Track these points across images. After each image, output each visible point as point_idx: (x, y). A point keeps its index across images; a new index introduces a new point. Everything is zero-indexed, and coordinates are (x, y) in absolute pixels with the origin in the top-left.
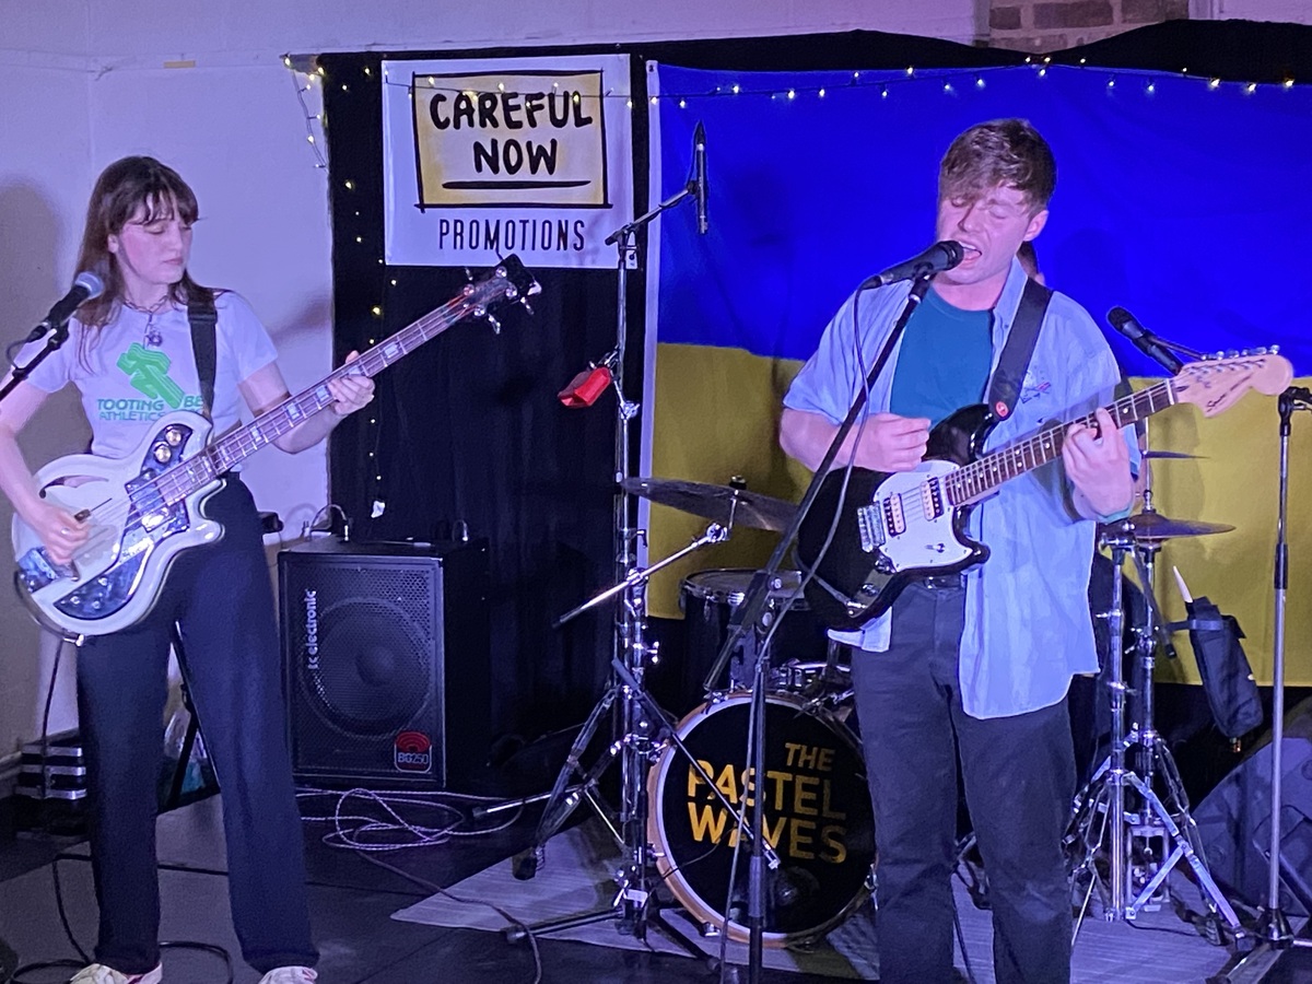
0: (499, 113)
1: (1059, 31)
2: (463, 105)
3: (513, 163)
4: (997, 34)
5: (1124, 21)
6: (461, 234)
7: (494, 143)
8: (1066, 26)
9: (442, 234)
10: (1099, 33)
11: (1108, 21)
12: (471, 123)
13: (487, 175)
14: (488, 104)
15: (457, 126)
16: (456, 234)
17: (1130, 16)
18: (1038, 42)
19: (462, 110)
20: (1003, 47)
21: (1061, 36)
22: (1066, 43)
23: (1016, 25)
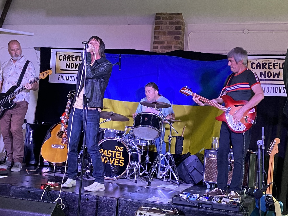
0: (71, 59)
1: (164, 50)
2: (65, 57)
3: (72, 67)
4: (154, 50)
5: (174, 49)
6: (62, 78)
7: (69, 63)
8: (165, 49)
9: (59, 78)
10: (170, 51)
11: (172, 49)
12: (66, 60)
13: (68, 68)
14: (69, 57)
15: (63, 60)
16: (61, 78)
17: (175, 48)
18: (160, 51)
19: (65, 58)
20: (155, 52)
21: (164, 51)
22: (164, 52)
23: (157, 49)
